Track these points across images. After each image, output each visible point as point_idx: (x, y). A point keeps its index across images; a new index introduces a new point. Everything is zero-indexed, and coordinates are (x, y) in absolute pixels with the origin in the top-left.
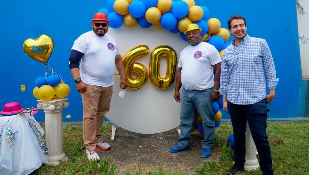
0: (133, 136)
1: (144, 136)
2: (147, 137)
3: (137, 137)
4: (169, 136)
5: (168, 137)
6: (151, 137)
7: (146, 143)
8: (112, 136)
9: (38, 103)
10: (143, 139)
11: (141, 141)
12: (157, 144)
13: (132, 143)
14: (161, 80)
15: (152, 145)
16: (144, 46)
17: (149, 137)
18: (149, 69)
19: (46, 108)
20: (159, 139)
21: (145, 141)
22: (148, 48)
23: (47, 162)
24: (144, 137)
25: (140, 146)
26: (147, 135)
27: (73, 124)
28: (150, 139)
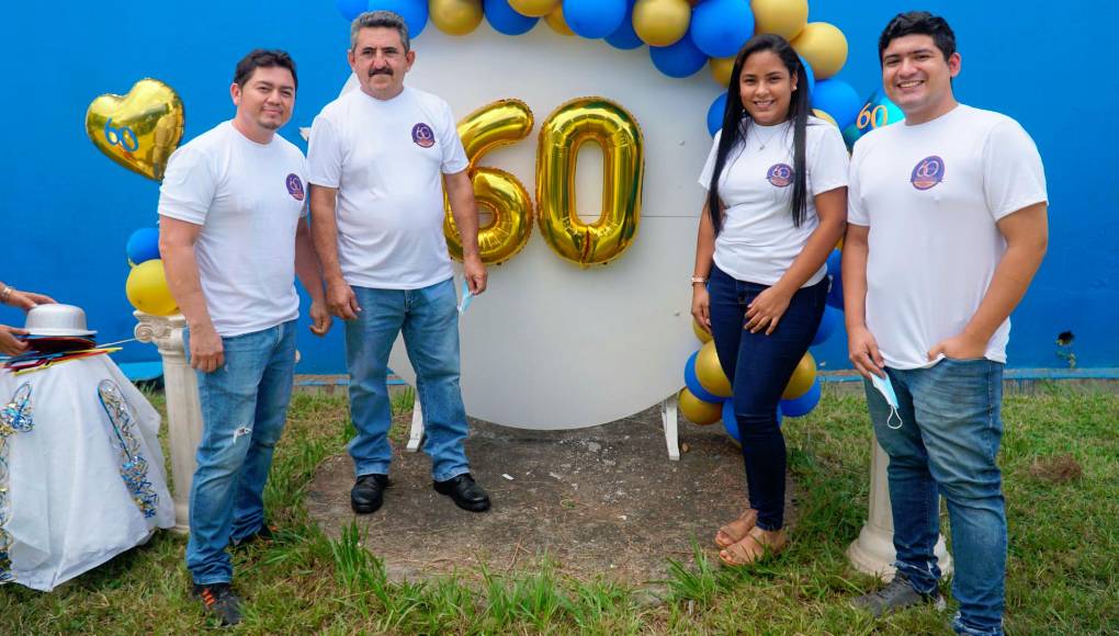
0: (492, 436)
1: (532, 437)
2: (542, 441)
3: (505, 439)
4: (627, 437)
5: (620, 443)
6: (556, 441)
7: (533, 463)
8: (412, 435)
9: (137, 322)
10: (527, 449)
11: (518, 456)
12: (573, 468)
13: (478, 464)
14: (584, 230)
15: (552, 474)
16: (511, 104)
17: (550, 441)
18: (537, 190)
19: (162, 341)
20: (586, 449)
21: (529, 457)
22: (527, 111)
23: (173, 524)
24: (529, 440)
25: (505, 476)
26: (543, 433)
27: (307, 382)
28: (550, 448)
